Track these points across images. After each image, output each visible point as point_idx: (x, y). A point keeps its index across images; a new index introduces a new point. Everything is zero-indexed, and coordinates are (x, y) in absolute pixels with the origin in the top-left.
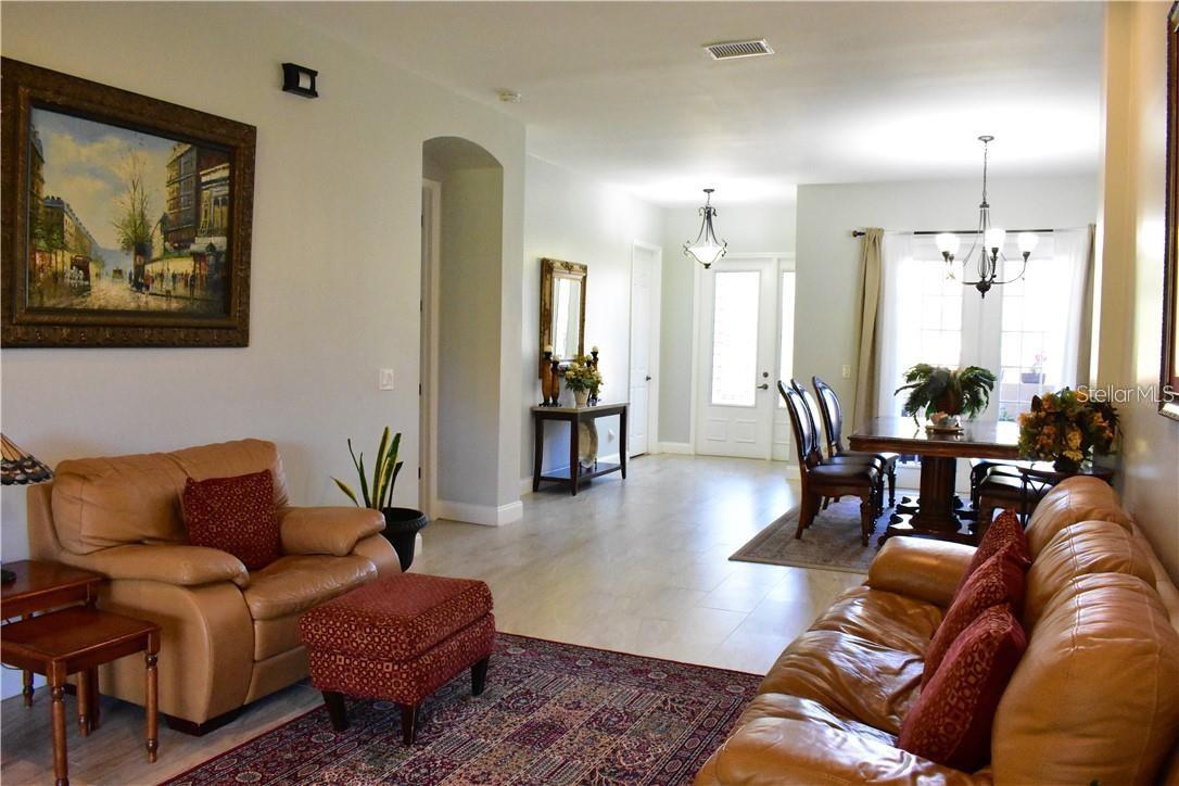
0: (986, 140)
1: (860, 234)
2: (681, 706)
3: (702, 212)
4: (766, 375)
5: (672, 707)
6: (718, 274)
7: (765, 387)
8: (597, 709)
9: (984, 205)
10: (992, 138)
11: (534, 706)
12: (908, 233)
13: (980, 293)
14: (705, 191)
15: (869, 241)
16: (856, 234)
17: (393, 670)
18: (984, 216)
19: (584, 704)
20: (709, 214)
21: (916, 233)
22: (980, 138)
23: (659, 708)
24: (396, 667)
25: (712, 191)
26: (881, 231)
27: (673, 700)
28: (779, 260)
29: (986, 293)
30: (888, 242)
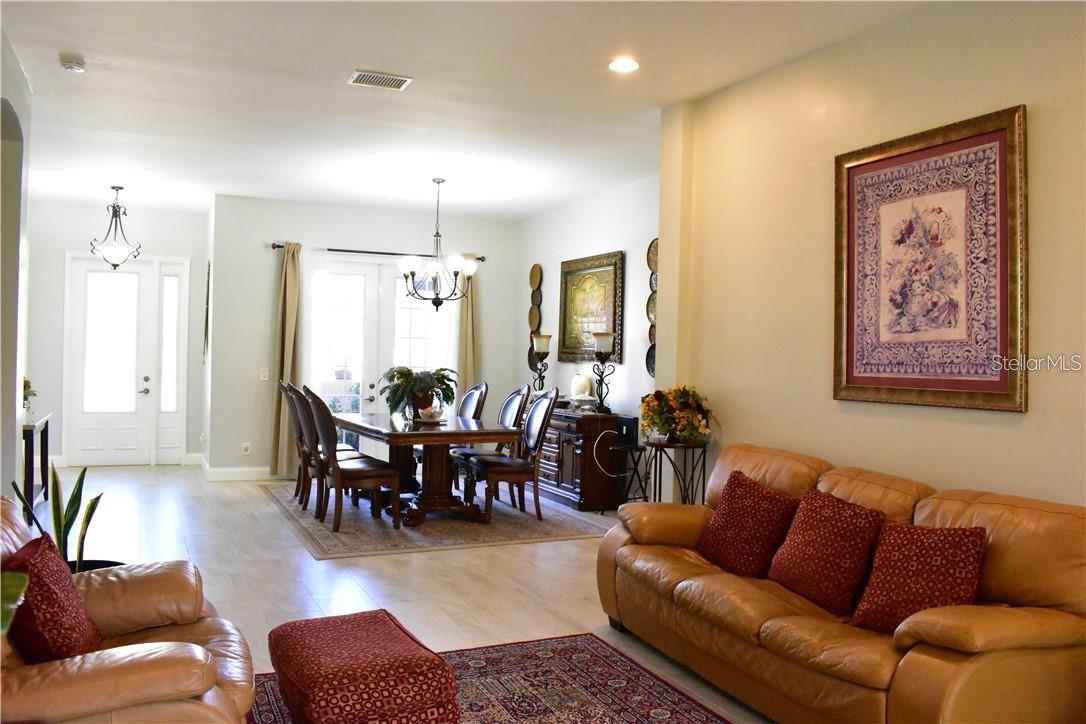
0: (439, 181)
1: (279, 247)
3: (111, 209)
4: (146, 379)
6: (89, 274)
7: (147, 391)
9: (438, 235)
10: (443, 181)
12: (323, 250)
13: (435, 307)
14: (113, 188)
15: (287, 255)
16: (274, 246)
17: (439, 714)
18: (437, 244)
20: (116, 212)
21: (329, 250)
22: (434, 180)
24: (441, 710)
25: (121, 188)
26: (298, 246)
28: (161, 264)
29: (440, 307)
30: (304, 257)
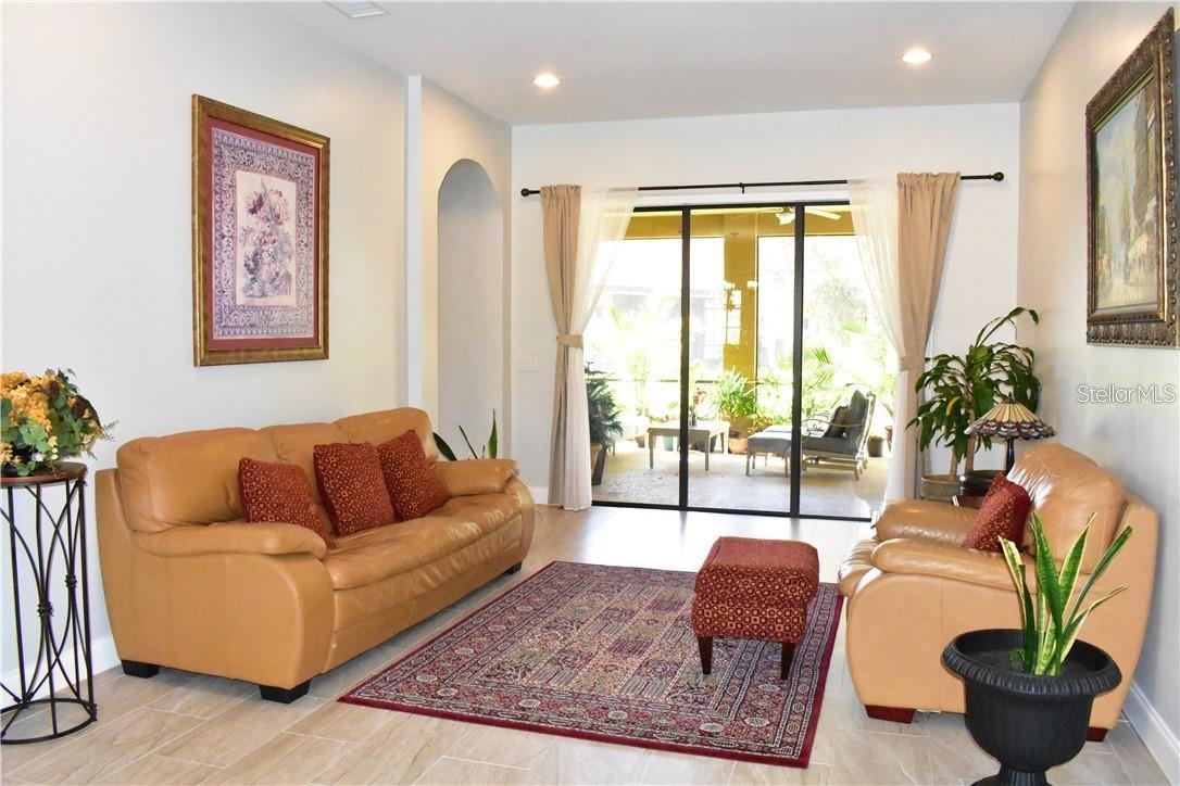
2: (510, 672)
5: (517, 671)
8: (587, 666)
11: (646, 666)
19: (600, 670)
23: (530, 670)
27: (516, 677)
